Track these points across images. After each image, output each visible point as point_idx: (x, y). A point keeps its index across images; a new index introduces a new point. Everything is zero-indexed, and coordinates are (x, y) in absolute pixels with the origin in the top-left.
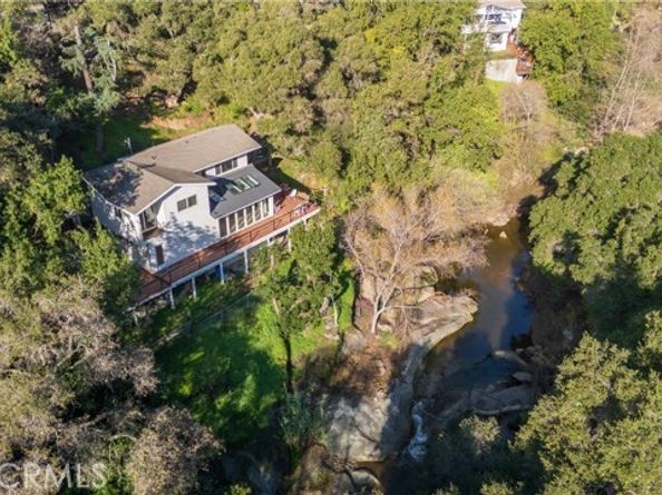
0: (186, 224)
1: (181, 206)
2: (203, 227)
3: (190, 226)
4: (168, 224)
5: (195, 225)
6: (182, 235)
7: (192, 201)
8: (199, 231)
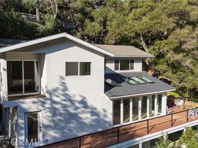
0: (79, 99)
1: (71, 69)
2: (100, 109)
3: (84, 102)
4: (56, 90)
5: (90, 103)
6: (71, 110)
7: (86, 69)
8: (94, 112)
